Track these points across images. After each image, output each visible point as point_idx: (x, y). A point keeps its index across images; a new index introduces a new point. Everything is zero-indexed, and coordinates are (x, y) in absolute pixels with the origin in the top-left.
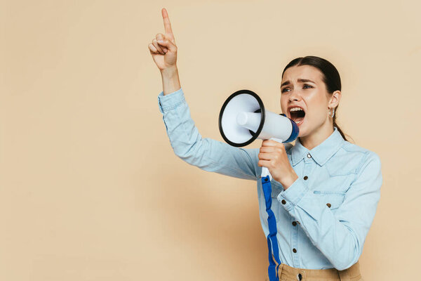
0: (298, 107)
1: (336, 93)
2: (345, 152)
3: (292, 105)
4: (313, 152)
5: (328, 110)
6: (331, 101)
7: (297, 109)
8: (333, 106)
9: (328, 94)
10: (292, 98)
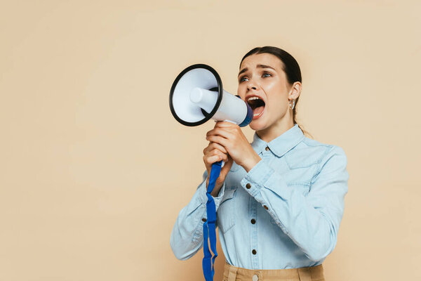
0: (256, 96)
1: (296, 84)
2: (307, 146)
3: (250, 94)
4: (272, 144)
5: (289, 102)
6: (291, 92)
7: (255, 98)
8: (294, 97)
9: (288, 84)
10: (251, 85)
